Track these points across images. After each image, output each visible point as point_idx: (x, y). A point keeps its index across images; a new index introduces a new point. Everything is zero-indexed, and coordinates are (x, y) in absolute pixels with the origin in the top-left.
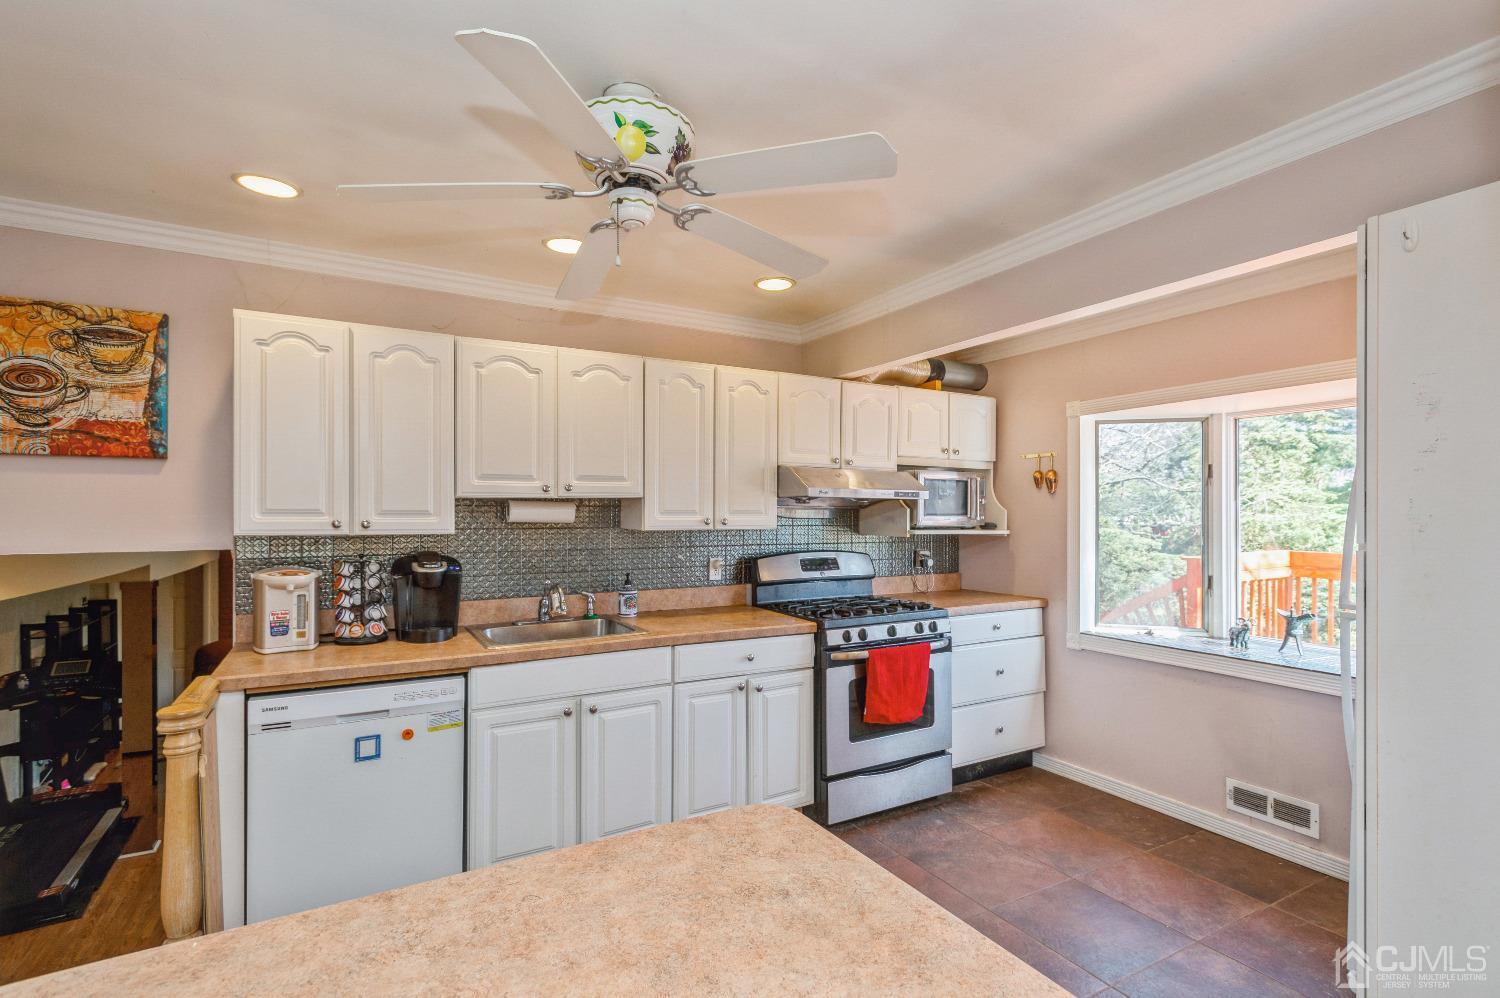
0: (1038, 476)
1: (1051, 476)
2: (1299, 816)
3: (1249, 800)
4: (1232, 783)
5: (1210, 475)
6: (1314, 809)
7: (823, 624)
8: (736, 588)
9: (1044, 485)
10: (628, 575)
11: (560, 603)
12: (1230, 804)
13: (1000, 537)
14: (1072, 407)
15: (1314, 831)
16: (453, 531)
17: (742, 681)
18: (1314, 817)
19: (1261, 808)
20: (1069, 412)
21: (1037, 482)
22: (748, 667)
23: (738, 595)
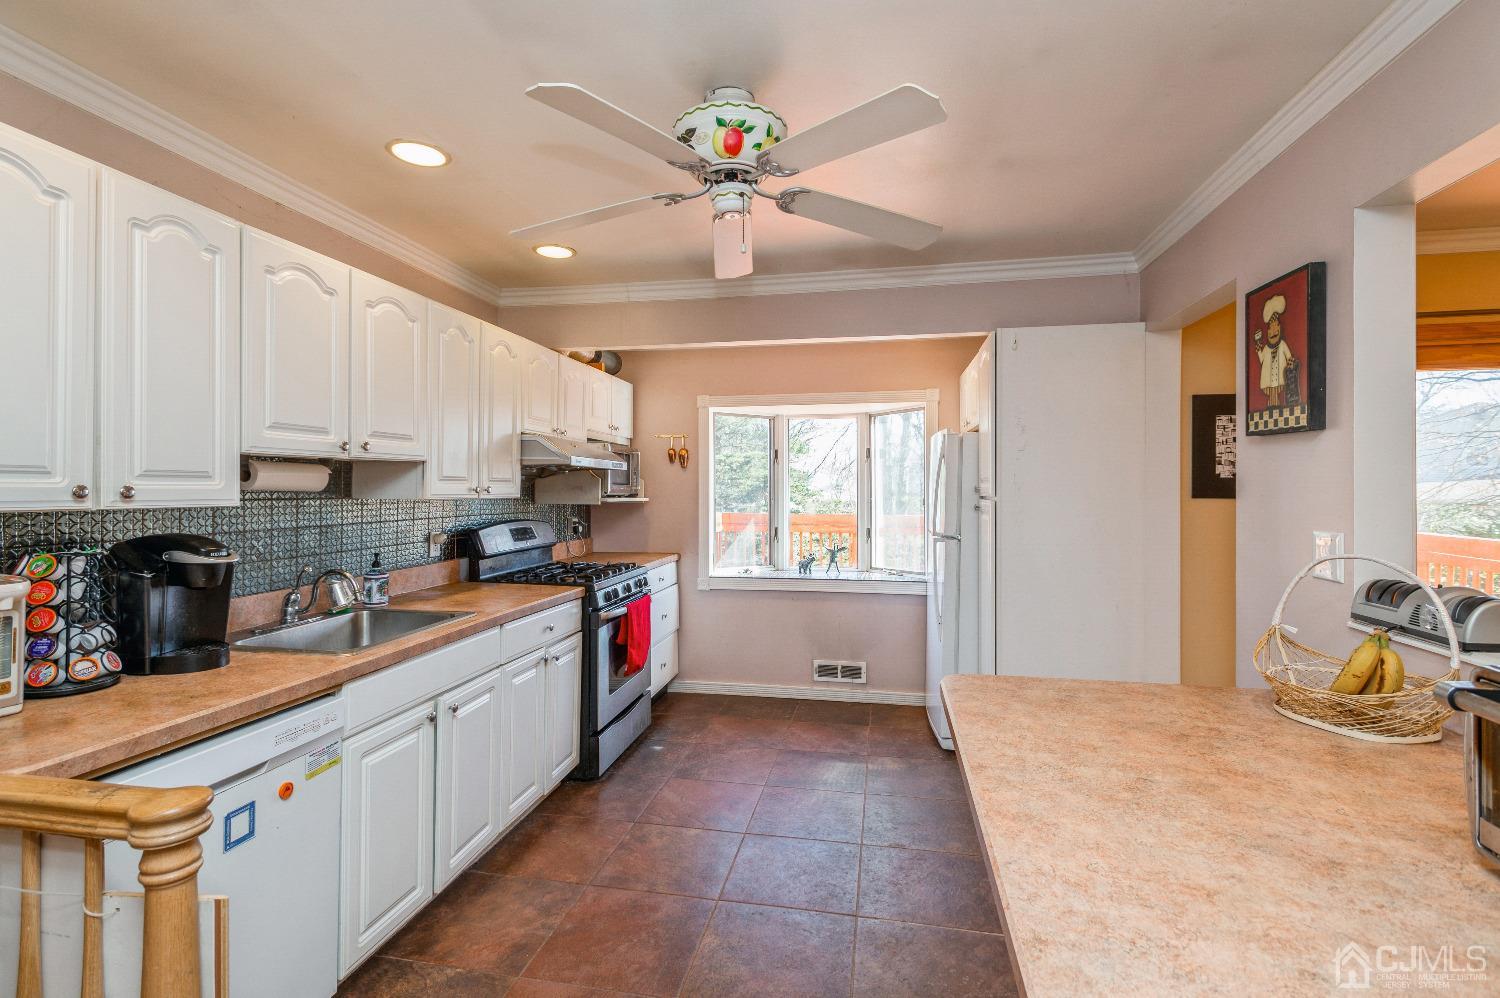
0: (672, 452)
1: (684, 452)
2: (853, 672)
3: (826, 671)
4: (817, 663)
5: (776, 457)
6: (863, 665)
7: (593, 587)
8: (451, 563)
9: (677, 460)
10: (376, 555)
11: (355, 594)
12: (816, 677)
13: (640, 505)
14: (701, 400)
15: (863, 680)
16: (238, 503)
17: (540, 653)
18: (863, 670)
19: (835, 675)
20: (700, 403)
21: (671, 459)
22: (549, 636)
23: (454, 572)
